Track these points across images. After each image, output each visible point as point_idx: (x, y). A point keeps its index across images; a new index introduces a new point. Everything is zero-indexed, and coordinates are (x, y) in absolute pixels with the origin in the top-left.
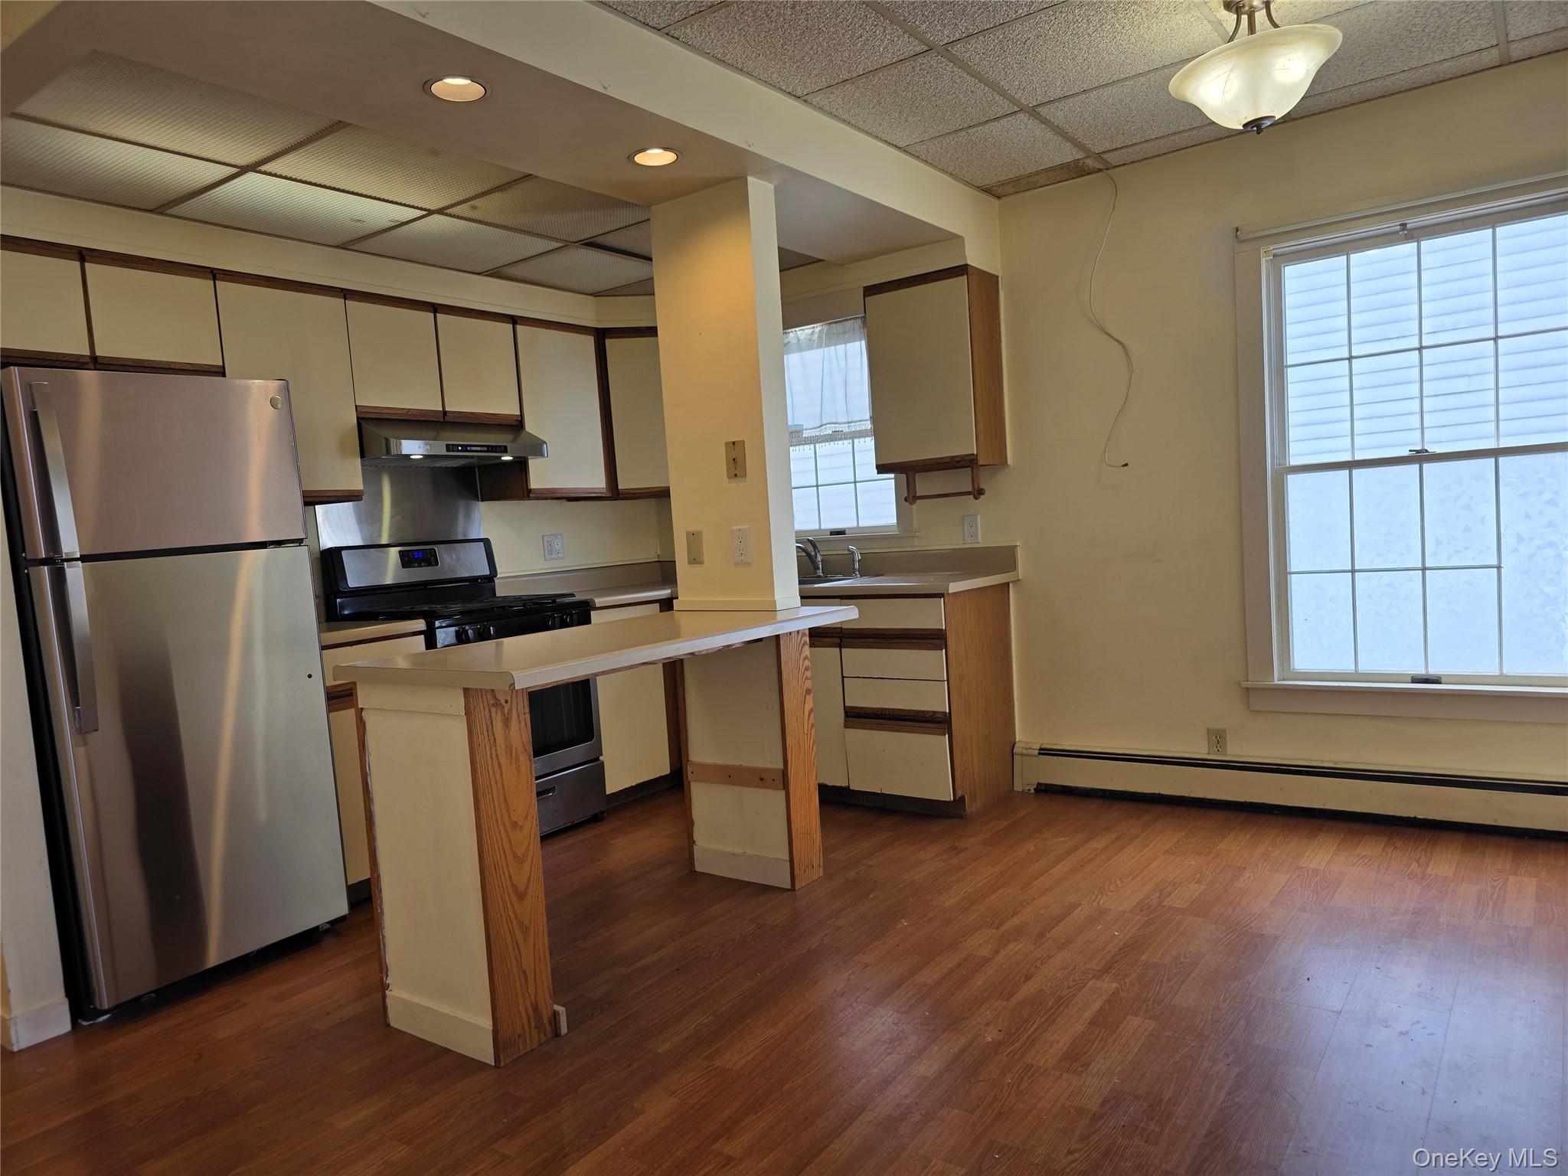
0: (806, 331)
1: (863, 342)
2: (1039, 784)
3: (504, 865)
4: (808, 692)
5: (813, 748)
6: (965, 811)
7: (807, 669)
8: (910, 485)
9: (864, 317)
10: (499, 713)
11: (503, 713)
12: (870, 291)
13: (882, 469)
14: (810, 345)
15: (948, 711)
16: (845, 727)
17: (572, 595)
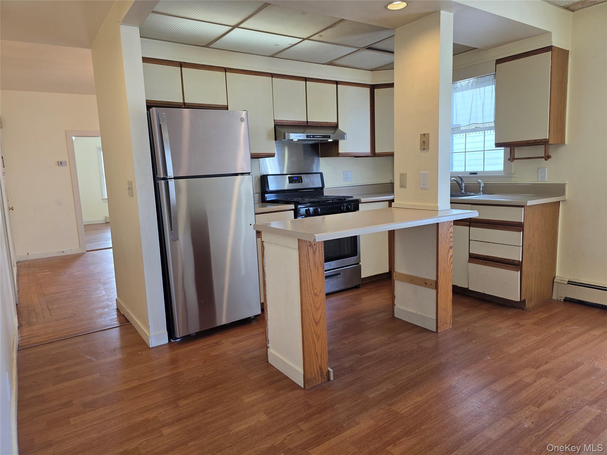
0: (465, 82)
1: (494, 86)
2: (566, 298)
3: (311, 310)
4: (451, 247)
5: (451, 272)
6: (525, 305)
7: (451, 237)
8: (512, 153)
9: (495, 74)
10: (311, 249)
11: (313, 249)
12: (499, 61)
13: (498, 145)
14: (467, 88)
15: (521, 260)
16: (469, 262)
17: (352, 197)
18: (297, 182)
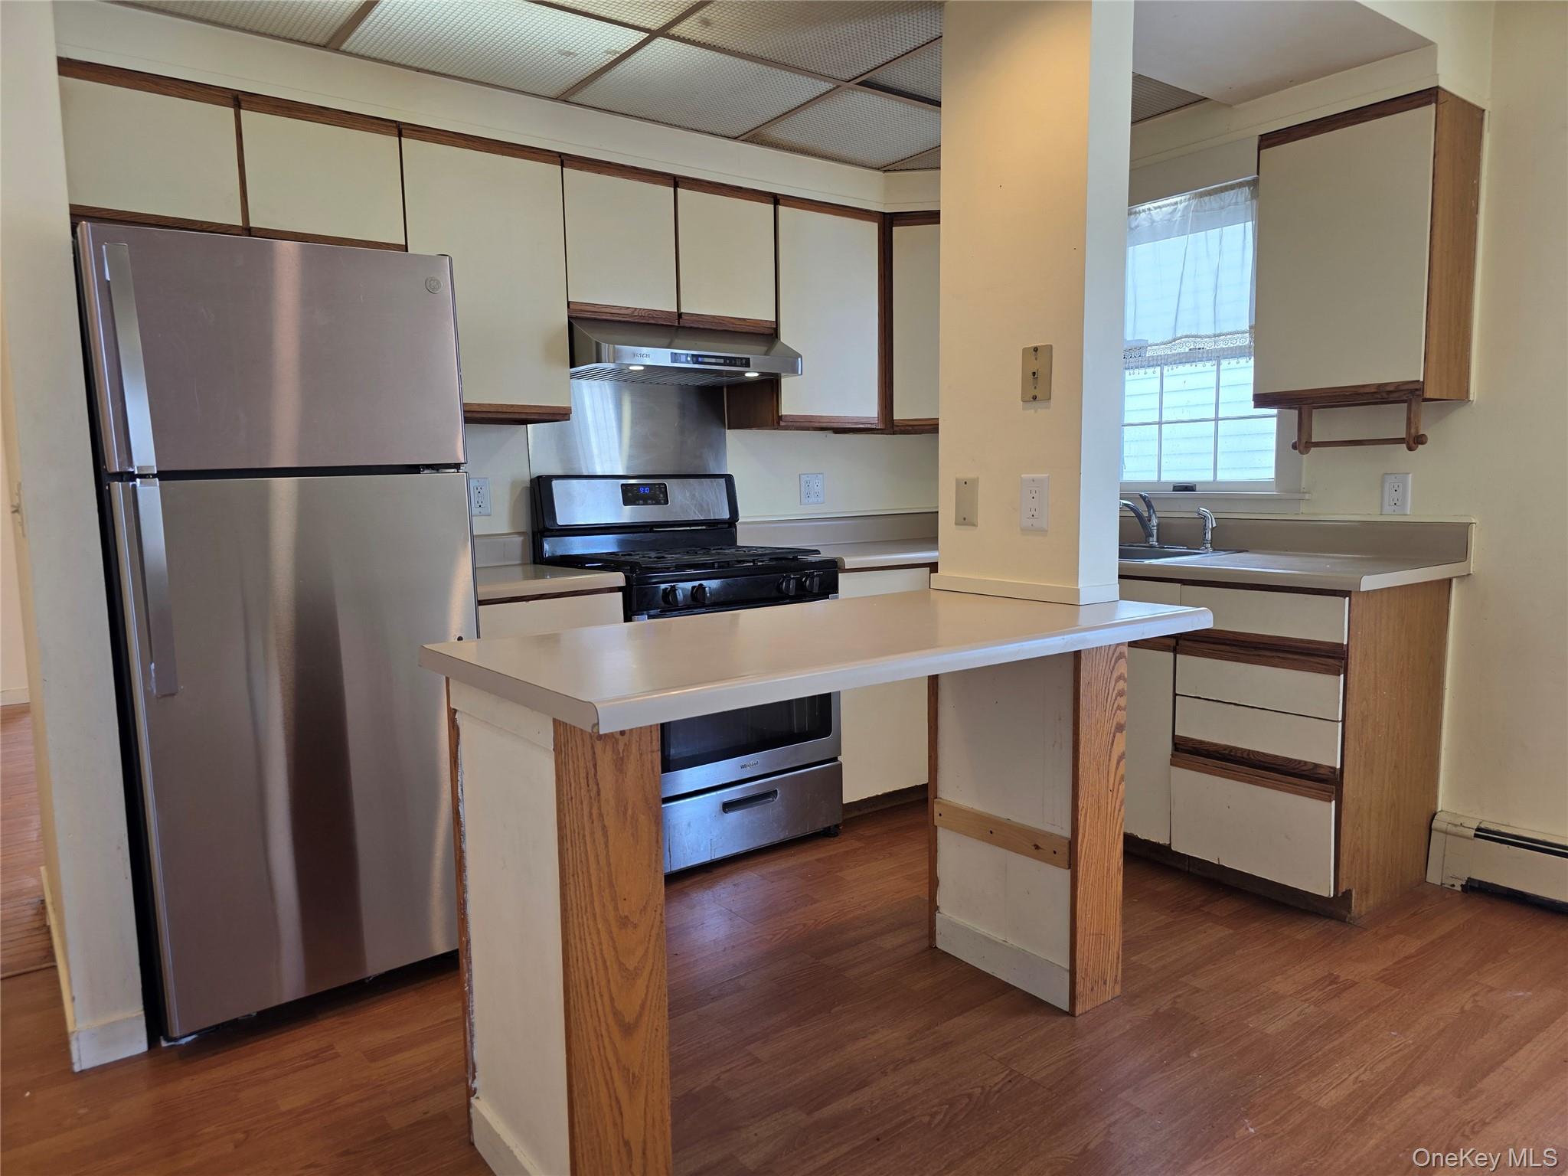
0: (1163, 209)
1: (1249, 225)
2: (1470, 879)
3: (603, 983)
4: (1120, 728)
5: (1119, 810)
6: (1350, 913)
7: (1121, 694)
8: (1304, 426)
9: (1254, 184)
10: (609, 749)
11: (615, 751)
12: (1268, 140)
13: (1262, 400)
14: (1167, 230)
15: (1338, 766)
16: (1171, 764)
17: (817, 552)
18: (650, 502)
